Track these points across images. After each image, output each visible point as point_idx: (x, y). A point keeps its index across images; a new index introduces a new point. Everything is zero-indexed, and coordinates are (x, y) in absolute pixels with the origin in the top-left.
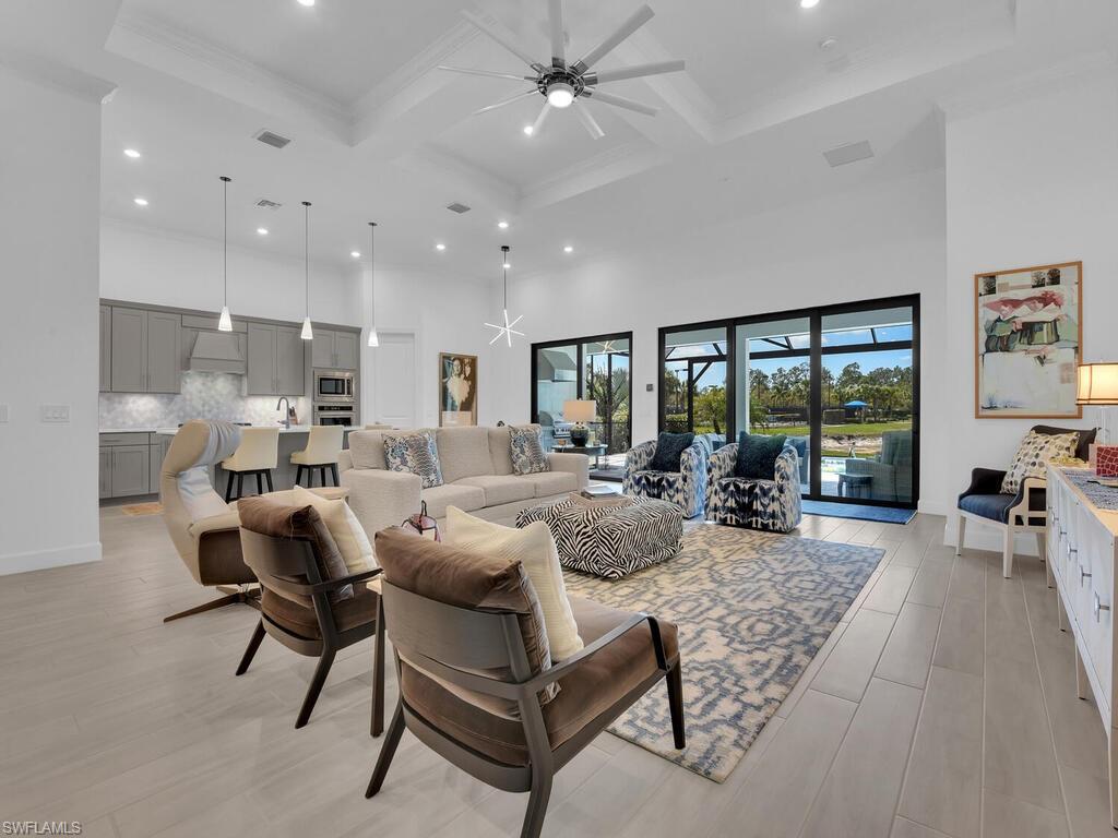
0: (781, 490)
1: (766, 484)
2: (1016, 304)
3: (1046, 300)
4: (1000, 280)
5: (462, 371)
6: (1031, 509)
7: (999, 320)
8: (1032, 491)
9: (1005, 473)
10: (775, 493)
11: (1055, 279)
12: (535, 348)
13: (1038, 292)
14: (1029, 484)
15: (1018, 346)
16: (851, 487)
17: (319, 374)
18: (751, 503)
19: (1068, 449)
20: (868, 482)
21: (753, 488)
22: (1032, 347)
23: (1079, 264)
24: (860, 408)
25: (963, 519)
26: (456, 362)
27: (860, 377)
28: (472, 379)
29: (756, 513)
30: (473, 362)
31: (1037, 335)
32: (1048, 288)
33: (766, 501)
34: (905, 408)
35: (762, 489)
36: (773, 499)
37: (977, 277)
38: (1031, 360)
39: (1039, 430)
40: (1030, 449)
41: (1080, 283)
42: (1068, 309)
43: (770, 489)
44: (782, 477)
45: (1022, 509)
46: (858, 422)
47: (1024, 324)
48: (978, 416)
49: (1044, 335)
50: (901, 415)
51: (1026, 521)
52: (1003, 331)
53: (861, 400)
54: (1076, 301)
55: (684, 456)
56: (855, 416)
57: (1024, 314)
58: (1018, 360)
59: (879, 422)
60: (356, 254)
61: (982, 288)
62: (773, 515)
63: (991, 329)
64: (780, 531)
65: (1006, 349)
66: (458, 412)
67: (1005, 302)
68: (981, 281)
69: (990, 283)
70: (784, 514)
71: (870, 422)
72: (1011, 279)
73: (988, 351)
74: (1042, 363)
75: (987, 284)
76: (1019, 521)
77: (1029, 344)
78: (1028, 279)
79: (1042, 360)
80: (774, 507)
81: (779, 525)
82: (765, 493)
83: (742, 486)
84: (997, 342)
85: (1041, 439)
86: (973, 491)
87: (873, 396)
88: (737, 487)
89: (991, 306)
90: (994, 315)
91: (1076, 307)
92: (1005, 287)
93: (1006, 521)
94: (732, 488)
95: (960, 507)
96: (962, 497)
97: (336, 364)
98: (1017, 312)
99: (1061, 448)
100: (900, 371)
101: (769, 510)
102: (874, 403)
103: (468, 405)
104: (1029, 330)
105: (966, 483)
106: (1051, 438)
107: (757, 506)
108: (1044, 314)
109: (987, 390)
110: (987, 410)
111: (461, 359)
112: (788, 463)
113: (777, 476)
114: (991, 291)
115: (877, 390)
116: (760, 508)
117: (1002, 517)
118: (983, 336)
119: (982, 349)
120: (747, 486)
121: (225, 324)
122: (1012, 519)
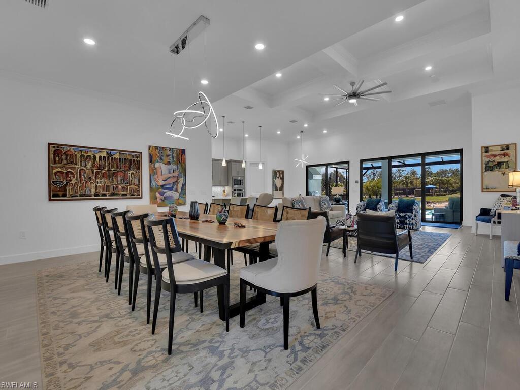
0: (415, 216)
1: (410, 214)
2: (495, 156)
3: (505, 155)
4: (490, 148)
5: (280, 176)
6: (498, 219)
7: (489, 161)
8: (498, 213)
9: (491, 209)
10: (413, 217)
11: (508, 148)
12: (307, 167)
13: (502, 152)
14: (497, 212)
15: (496, 169)
16: (436, 217)
17: (234, 178)
18: (404, 221)
19: (510, 201)
20: (443, 216)
21: (405, 216)
22: (500, 170)
23: (516, 144)
24: (432, 188)
25: (477, 224)
26: (278, 173)
27: (432, 173)
28: (283, 179)
29: (406, 224)
30: (283, 172)
31: (502, 166)
32: (505, 151)
33: (410, 220)
34: (455, 188)
35: (408, 216)
36: (413, 219)
37: (482, 147)
38: (500, 174)
39: (502, 196)
40: (499, 202)
41: (516, 150)
42: (512, 158)
43: (411, 216)
44: (416, 212)
45: (495, 219)
46: (432, 195)
47: (498, 162)
48: (482, 192)
49: (504, 166)
50: (454, 192)
51: (496, 223)
52: (491, 164)
53: (432, 185)
54: (515, 155)
55: (379, 206)
56: (430, 193)
57: (498, 159)
58: (496, 174)
59: (442, 195)
60: (247, 135)
61: (484, 151)
62: (413, 224)
63: (487, 164)
64: (415, 230)
65: (492, 170)
66: (279, 192)
67: (492, 155)
68: (483, 148)
69: (486, 149)
70: (416, 224)
71: (438, 195)
72: (494, 148)
73: (486, 171)
74: (504, 175)
75: (486, 150)
76: (494, 222)
77: (499, 169)
78: (499, 148)
79: (504, 174)
80: (413, 222)
81: (415, 227)
82: (410, 217)
83: (401, 215)
84: (488, 168)
85: (502, 198)
86: (480, 215)
87: (439, 183)
88: (399, 215)
89: (487, 157)
90: (488, 160)
91: (515, 157)
92: (492, 151)
93: (490, 223)
94: (397, 216)
95: (476, 220)
96: (477, 217)
97: (238, 174)
98: (496, 159)
99: (508, 201)
100: (452, 170)
101: (411, 223)
102: (439, 186)
103: (282, 189)
104: (499, 165)
105: (479, 213)
106: (505, 198)
107: (407, 221)
108: (504, 159)
109: (486, 183)
110: (485, 189)
111: (279, 171)
112: (418, 207)
113: (414, 212)
114: (487, 152)
115: (441, 180)
116: (408, 222)
117: (489, 221)
118: (484, 166)
119: (484, 170)
120: (403, 215)
121: (224, 164)
122: (492, 222)
